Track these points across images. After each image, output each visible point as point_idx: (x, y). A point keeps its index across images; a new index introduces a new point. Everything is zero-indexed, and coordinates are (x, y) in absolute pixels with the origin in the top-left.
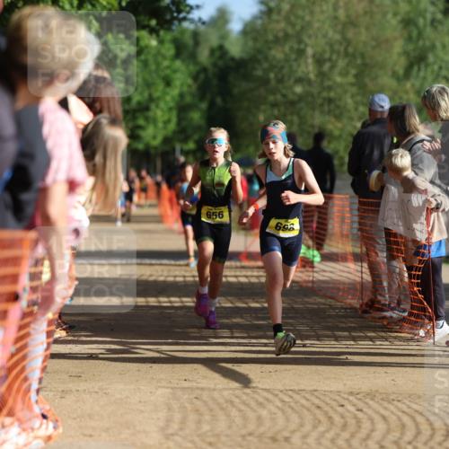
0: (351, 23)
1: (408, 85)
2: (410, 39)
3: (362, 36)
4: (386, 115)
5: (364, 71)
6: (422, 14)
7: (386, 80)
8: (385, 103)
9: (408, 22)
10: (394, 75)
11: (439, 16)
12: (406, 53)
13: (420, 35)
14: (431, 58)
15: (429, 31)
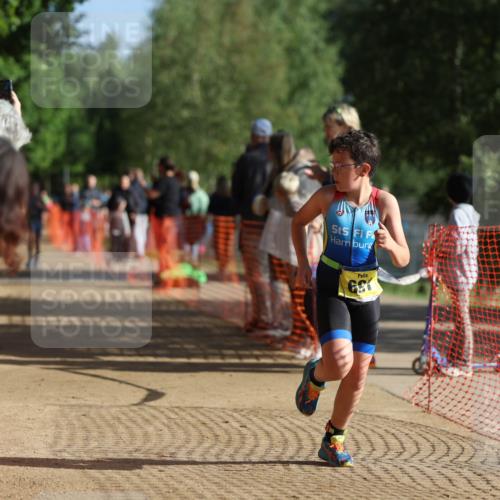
1: (291, 111)
2: (292, 66)
3: (246, 63)
4: (267, 140)
6: (305, 41)
8: (267, 128)
9: (291, 51)
11: (322, 45)
12: (289, 80)
15: (312, 59)
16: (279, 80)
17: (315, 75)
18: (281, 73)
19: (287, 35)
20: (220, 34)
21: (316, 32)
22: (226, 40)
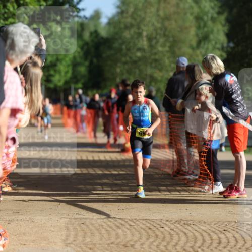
0: (167, 18)
1: (198, 52)
2: (199, 27)
3: (172, 25)
4: (185, 69)
5: (174, 44)
6: (206, 13)
7: (186, 49)
8: (185, 62)
9: (198, 18)
10: (191, 46)
11: (215, 15)
12: (197, 35)
13: (205, 26)
14: (211, 37)
15: (210, 23)
16: (192, 35)
17: (212, 32)
18: (193, 31)
19: (196, 10)
20: (158, 10)
21: (213, 8)
22: (161, 13)
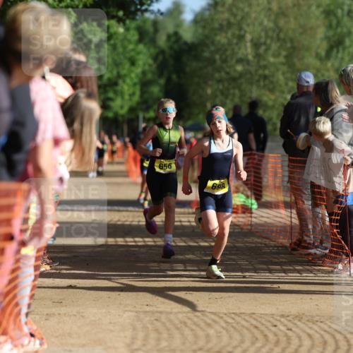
0: (282, 13)
1: (329, 64)
2: (330, 26)
3: (291, 25)
4: (311, 89)
5: (293, 52)
7: (311, 60)
8: (310, 79)
9: (328, 13)
10: (317, 56)
12: (327, 38)
13: (338, 23)
14: (347, 42)
15: (346, 21)
17: (349, 34)
